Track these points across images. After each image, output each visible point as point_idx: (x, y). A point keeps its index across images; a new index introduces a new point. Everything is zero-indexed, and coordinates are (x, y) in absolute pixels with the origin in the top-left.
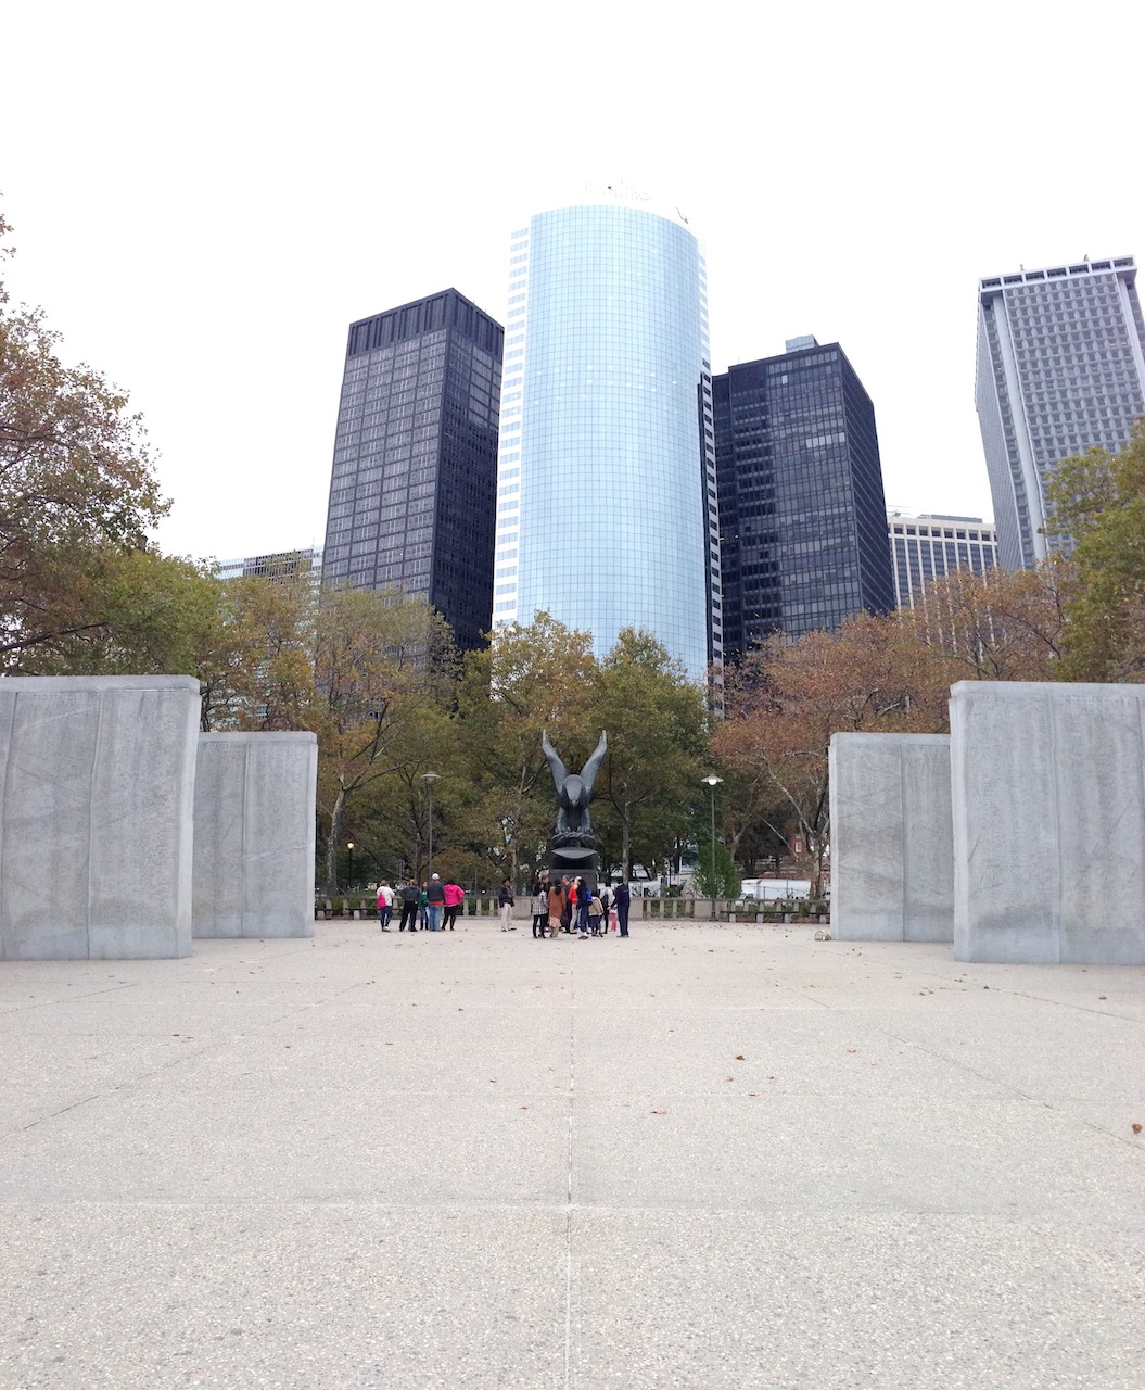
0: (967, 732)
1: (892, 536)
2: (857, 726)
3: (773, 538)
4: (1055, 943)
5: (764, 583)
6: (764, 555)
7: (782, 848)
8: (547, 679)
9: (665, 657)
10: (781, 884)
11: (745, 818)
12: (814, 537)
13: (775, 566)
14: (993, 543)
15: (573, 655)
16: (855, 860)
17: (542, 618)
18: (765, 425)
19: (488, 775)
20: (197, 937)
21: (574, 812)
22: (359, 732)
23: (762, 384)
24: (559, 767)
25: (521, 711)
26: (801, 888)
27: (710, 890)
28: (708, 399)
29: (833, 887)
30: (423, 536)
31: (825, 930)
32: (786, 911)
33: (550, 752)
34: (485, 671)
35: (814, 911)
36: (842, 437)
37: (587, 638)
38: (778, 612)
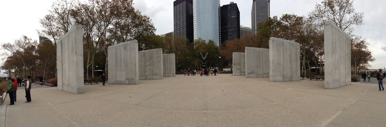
0: (247, 53)
1: (241, 29)
2: (236, 52)
3: (227, 29)
4: (255, 75)
5: (226, 34)
6: (226, 31)
7: (228, 65)
8: (200, 46)
9: (214, 43)
10: (228, 69)
11: (224, 61)
12: (232, 29)
13: (227, 32)
14: (251, 31)
15: (203, 43)
16: (235, 66)
17: (200, 38)
18: (227, 14)
19: (194, 57)
20: (164, 77)
21: (204, 61)
22: (179, 53)
23: (227, 8)
24: (202, 56)
25: (198, 50)
26: (230, 69)
27: (220, 70)
28: (220, 10)
29: (233, 69)
30: (185, 29)
31: (232, 74)
32: (228, 72)
33: (201, 54)
34: (193, 45)
35: (231, 72)
36: (236, 16)
37: (205, 41)
38: (227, 38)
